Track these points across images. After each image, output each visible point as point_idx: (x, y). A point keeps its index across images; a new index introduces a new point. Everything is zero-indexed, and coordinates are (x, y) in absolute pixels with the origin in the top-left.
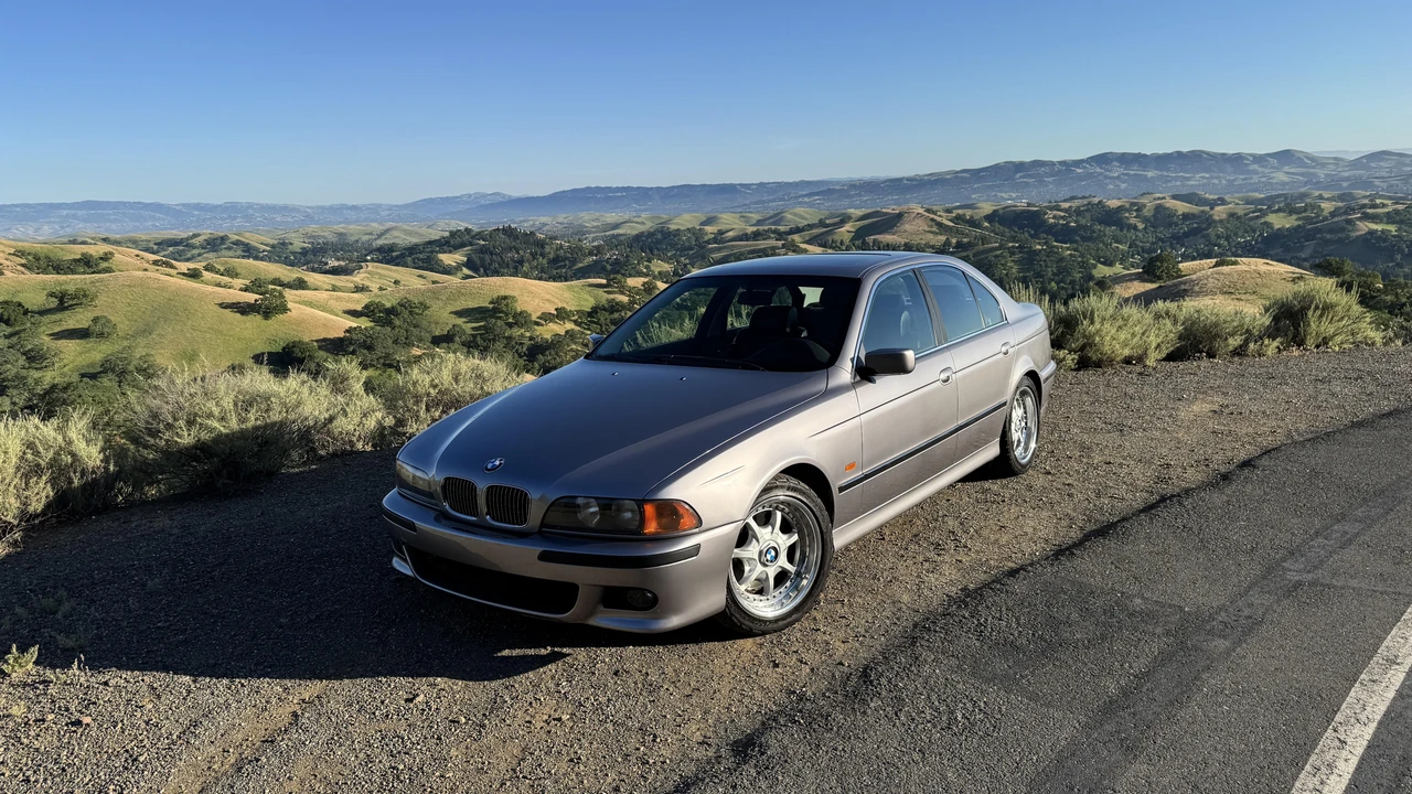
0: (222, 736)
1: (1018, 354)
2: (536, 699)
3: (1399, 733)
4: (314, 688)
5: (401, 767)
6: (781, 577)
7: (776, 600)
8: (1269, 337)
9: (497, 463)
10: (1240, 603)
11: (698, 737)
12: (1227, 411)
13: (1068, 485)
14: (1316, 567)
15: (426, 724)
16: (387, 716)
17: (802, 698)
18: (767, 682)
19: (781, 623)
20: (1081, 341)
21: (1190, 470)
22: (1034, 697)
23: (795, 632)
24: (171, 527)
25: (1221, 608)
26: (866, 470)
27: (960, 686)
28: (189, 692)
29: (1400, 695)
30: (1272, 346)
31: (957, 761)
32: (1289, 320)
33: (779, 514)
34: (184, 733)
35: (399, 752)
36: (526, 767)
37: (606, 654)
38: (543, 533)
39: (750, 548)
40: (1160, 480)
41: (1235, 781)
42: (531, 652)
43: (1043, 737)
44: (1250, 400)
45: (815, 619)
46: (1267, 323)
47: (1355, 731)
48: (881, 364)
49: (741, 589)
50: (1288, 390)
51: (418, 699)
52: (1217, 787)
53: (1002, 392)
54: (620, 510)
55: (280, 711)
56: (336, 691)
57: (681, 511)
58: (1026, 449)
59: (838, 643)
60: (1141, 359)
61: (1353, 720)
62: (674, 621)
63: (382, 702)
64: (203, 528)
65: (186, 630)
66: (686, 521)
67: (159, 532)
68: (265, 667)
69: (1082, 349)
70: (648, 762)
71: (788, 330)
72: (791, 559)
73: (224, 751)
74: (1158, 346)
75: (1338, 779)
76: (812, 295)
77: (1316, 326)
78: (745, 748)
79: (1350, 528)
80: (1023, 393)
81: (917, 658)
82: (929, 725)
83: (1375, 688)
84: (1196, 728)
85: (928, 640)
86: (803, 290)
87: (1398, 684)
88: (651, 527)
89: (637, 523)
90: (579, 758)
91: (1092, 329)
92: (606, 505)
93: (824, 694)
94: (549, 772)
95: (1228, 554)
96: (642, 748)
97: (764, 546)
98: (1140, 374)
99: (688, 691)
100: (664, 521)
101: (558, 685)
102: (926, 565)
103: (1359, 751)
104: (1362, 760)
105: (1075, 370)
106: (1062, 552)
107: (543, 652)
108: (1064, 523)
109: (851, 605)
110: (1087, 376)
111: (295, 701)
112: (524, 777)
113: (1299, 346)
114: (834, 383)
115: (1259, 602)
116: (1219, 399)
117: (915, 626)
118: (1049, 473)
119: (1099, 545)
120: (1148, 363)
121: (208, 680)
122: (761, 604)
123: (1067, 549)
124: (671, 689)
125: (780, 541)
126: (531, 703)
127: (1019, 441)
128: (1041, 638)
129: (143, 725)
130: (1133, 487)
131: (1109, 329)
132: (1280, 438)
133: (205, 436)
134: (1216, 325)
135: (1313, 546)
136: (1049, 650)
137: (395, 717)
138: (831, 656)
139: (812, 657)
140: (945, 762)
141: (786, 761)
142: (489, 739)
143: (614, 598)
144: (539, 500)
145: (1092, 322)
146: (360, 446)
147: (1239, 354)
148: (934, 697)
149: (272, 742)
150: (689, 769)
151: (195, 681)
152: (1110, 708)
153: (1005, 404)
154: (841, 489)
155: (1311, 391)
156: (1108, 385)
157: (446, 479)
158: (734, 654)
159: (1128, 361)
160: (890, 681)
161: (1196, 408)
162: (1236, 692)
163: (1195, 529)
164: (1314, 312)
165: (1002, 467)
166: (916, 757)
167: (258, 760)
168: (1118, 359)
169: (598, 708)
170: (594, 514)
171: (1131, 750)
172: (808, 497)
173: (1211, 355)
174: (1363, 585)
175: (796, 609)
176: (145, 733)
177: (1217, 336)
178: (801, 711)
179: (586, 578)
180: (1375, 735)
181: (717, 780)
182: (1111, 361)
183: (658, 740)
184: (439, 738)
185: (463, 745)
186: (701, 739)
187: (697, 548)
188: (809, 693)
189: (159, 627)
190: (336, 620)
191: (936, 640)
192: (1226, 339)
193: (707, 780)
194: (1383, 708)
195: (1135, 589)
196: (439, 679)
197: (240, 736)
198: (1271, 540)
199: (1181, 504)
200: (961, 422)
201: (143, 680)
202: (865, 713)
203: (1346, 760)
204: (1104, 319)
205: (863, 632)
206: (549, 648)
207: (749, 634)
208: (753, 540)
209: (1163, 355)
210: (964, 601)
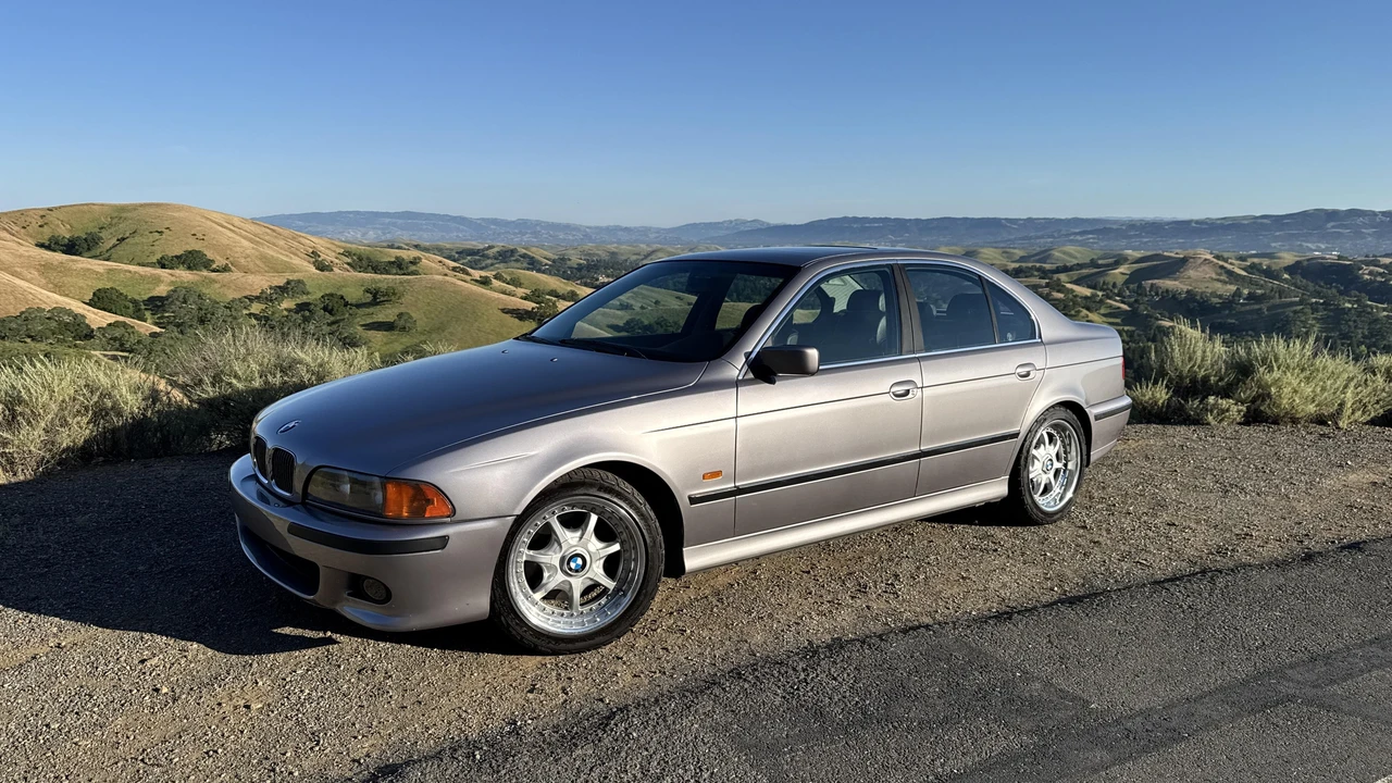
1: (1051, 379)
4: (84, 634)
6: (593, 592)
7: (588, 618)
9: (292, 424)
10: (1177, 710)
11: (361, 753)
13: (1096, 542)
14: (1332, 682)
15: (129, 688)
18: (501, 707)
19: (577, 643)
20: (1254, 391)
21: (1272, 545)
23: (592, 658)
25: (1146, 714)
26: (742, 483)
27: (703, 748)
33: (594, 519)
35: (72, 711)
36: (159, 749)
38: (305, 503)
39: (549, 552)
40: (1220, 551)
42: (309, 634)
49: (535, 597)
51: (150, 662)
53: (1005, 421)
54: (372, 487)
55: (28, 651)
57: (430, 496)
58: (1064, 496)
59: (626, 677)
60: (1333, 420)
63: (118, 659)
66: (435, 509)
69: (1254, 401)
70: (276, 769)
72: (608, 572)
81: (689, 707)
85: (724, 689)
88: (395, 511)
89: (380, 504)
91: (1268, 378)
93: (542, 731)
94: (171, 760)
95: (1220, 647)
97: (568, 553)
98: (1324, 435)
99: (409, 702)
102: (825, 606)
105: (1240, 424)
106: (1005, 616)
107: (320, 636)
108: (1047, 584)
110: (1257, 433)
111: (51, 644)
114: (709, 377)
115: (1205, 712)
117: (732, 670)
118: (1084, 527)
119: (1053, 614)
120: (1341, 424)
121: (11, 611)
122: (556, 618)
123: (1012, 613)
125: (592, 549)
127: (1050, 485)
130: (1176, 555)
131: (1291, 380)
133: (226, 392)
135: (1355, 655)
136: (858, 724)
137: (112, 675)
138: (601, 689)
139: (580, 688)
142: (163, 715)
144: (302, 466)
148: (658, 756)
154: (693, 500)
159: (1320, 420)
161: (1352, 477)
163: (1203, 612)
165: (1015, 510)
168: (1300, 416)
175: (603, 632)
178: (493, 745)
179: (324, 558)
182: (1294, 421)
183: (317, 749)
184: (123, 705)
185: (136, 715)
186: (360, 756)
187: (444, 540)
191: (737, 689)
195: (1048, 671)
196: (195, 645)
199: (1213, 581)
200: (926, 447)
202: (558, 760)
205: (668, 669)
206: (329, 634)
208: (556, 545)
209: (1369, 418)
210: (815, 652)
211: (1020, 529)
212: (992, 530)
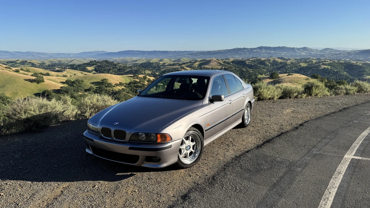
0: (42, 197)
1: (247, 97)
2: (128, 186)
3: (343, 190)
4: (67, 184)
5: (93, 205)
6: (191, 153)
7: (190, 159)
8: (303, 93)
9: (117, 123)
10: (303, 159)
11: (172, 195)
12: (295, 112)
13: (258, 130)
14: (320, 150)
15: (99, 193)
16: (88, 191)
17: (198, 184)
18: (188, 180)
19: (191, 165)
20: (259, 94)
21: (288, 126)
22: (256, 183)
23: (194, 167)
24: (20, 141)
25: (298, 160)
26: (212, 126)
27: (237, 180)
28: (31, 186)
29: (342, 181)
30: (304, 96)
31: (239, 199)
32: (308, 89)
33: (191, 137)
34: (31, 197)
35: (92, 201)
36: (127, 203)
37: (145, 174)
38: (130, 142)
39: (183, 146)
40: (281, 129)
41: (306, 203)
42: (125, 174)
43: (259, 193)
44: (300, 109)
45: (199, 164)
46: (303, 90)
47: (333, 190)
48: (215, 99)
49: (181, 156)
50: (309, 107)
51: (96, 187)
52: (302, 204)
53: (243, 106)
54: (150, 136)
55: (58, 190)
56: (73, 185)
57: (167, 136)
58: (248, 121)
59: (205, 170)
60: (273, 98)
61: (332, 187)
62: (165, 165)
63: (86, 188)
64: (29, 141)
65: (28, 169)
66: (168, 139)
67: (16, 142)
68: (52, 179)
70: (160, 202)
71: (189, 90)
72: (193, 149)
73: (43, 202)
74: (277, 95)
75: (330, 201)
76: (195, 81)
77: (315, 91)
78: (185, 197)
79: (327, 141)
80: (247, 107)
81: (226, 174)
82: (231, 190)
83: (336, 179)
84: (295, 190)
85: (228, 169)
86: (192, 79)
87: (341, 178)
88: (159, 141)
89: (155, 140)
90: (141, 201)
91: (261, 91)
92: (147, 135)
93: (203, 183)
94: (134, 205)
95: (299, 147)
96: (158, 198)
97: (187, 145)
98: (273, 102)
99: (168, 183)
100: (162, 139)
101: (134, 182)
102: (226, 150)
103: (334, 195)
104: (335, 197)
105: (257, 101)
106: (258, 147)
107: (128, 174)
108: (258, 139)
109: (208, 160)
110: (260, 102)
111: (61, 188)
112: (127, 206)
113: (311, 96)
114: (204, 103)
115: (307, 159)
116: (293, 109)
117: (225, 165)
118: (253, 127)
119: (268, 145)
120: (275, 99)
121: (36, 182)
122: (186, 160)
123: (260, 146)
124: (164, 183)
125: (191, 144)
126: (127, 187)
127: (246, 118)
128: (256, 168)
129: (19, 195)
130: (274, 130)
131: (265, 91)
132: (308, 118)
133: (29, 116)
134: (291, 90)
135: (319, 145)
136: (258, 171)
137: (90, 191)
138: (204, 173)
139: (199, 174)
140: (236, 199)
141: (196, 200)
142: (116, 197)
143: (149, 159)
144: (129, 134)
145: (261, 89)
146: (71, 119)
147: (296, 98)
148: (231, 183)
149: (56, 199)
150: (171, 203)
151: (32, 183)
152: (274, 185)
153: (243, 109)
154: (206, 131)
155: (314, 107)
156: (265, 105)
157: (102, 128)
158: (179, 173)
159: (270, 99)
160: (220, 180)
161: (288, 111)
162: (304, 181)
163: (291, 141)
164: (314, 87)
165: (242, 125)
166: (228, 198)
167: (53, 204)
168: (267, 98)
169: (145, 188)
170: (144, 137)
171: (281, 196)
172: (198, 133)
173: (290, 98)
174: (331, 154)
175: (195, 162)
176: (20, 197)
177: (291, 93)
178: (198, 188)
179: (141, 154)
180: (337, 191)
181: (178, 206)
183: (162, 196)
184: (103, 197)
185: (109, 198)
186: (173, 195)
187: (171, 146)
188: (200, 183)
189: (20, 168)
190: (70, 166)
191: (230, 169)
192: (293, 94)
193: (176, 206)
194: (338, 184)
195: (278, 156)
196: (101, 181)
197: (47, 198)
198: (309, 144)
199: (286, 135)
200: (233, 114)
201: (17, 183)
202: (214, 188)
203: (331, 197)
204: (264, 88)
205: (212, 167)
206: (130, 173)
207: (183, 168)
208: (184, 144)
209: (278, 97)
210: (236, 159)
211: (243, 129)
212: (239, 129)
